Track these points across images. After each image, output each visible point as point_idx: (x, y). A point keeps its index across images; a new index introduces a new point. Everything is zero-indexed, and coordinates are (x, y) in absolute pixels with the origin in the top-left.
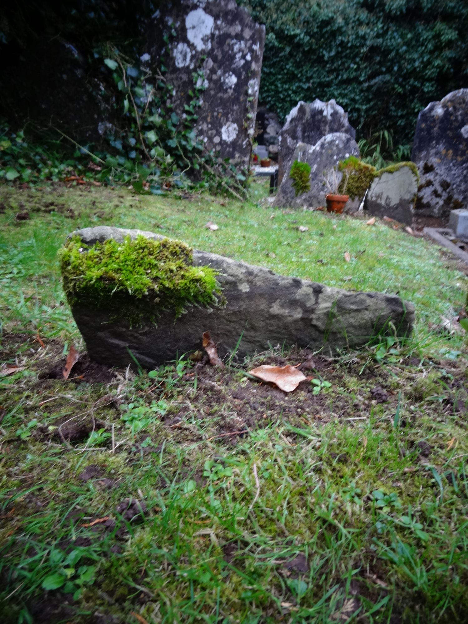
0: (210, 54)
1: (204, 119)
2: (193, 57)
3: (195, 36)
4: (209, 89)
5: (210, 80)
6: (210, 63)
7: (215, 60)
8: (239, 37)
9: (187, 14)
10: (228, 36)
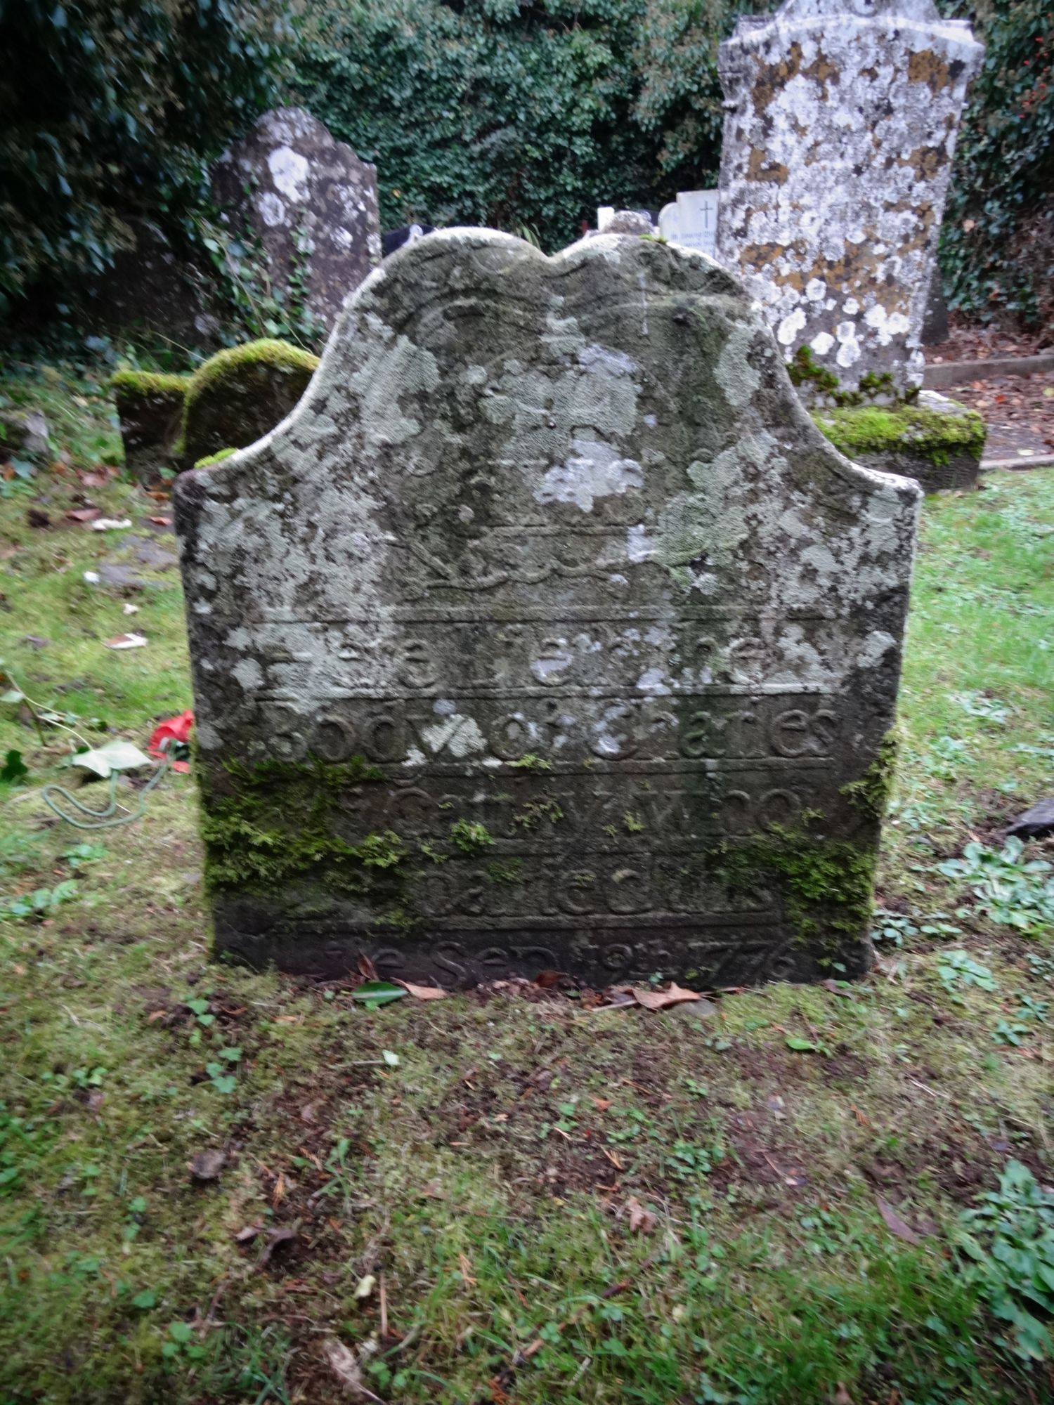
0: (310, 205)
1: (318, 291)
2: (287, 211)
3: (286, 184)
4: (317, 251)
5: (316, 239)
6: (312, 218)
7: (318, 212)
8: (345, 182)
9: (268, 154)
10: (330, 181)
